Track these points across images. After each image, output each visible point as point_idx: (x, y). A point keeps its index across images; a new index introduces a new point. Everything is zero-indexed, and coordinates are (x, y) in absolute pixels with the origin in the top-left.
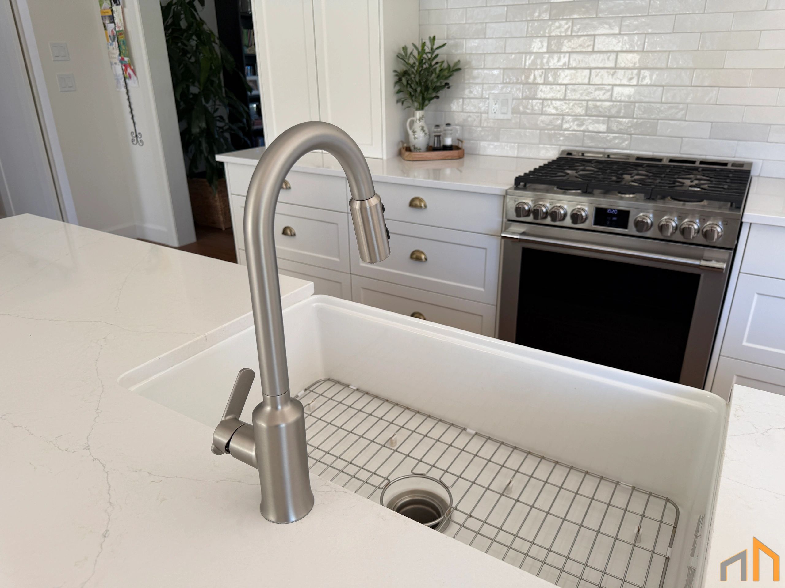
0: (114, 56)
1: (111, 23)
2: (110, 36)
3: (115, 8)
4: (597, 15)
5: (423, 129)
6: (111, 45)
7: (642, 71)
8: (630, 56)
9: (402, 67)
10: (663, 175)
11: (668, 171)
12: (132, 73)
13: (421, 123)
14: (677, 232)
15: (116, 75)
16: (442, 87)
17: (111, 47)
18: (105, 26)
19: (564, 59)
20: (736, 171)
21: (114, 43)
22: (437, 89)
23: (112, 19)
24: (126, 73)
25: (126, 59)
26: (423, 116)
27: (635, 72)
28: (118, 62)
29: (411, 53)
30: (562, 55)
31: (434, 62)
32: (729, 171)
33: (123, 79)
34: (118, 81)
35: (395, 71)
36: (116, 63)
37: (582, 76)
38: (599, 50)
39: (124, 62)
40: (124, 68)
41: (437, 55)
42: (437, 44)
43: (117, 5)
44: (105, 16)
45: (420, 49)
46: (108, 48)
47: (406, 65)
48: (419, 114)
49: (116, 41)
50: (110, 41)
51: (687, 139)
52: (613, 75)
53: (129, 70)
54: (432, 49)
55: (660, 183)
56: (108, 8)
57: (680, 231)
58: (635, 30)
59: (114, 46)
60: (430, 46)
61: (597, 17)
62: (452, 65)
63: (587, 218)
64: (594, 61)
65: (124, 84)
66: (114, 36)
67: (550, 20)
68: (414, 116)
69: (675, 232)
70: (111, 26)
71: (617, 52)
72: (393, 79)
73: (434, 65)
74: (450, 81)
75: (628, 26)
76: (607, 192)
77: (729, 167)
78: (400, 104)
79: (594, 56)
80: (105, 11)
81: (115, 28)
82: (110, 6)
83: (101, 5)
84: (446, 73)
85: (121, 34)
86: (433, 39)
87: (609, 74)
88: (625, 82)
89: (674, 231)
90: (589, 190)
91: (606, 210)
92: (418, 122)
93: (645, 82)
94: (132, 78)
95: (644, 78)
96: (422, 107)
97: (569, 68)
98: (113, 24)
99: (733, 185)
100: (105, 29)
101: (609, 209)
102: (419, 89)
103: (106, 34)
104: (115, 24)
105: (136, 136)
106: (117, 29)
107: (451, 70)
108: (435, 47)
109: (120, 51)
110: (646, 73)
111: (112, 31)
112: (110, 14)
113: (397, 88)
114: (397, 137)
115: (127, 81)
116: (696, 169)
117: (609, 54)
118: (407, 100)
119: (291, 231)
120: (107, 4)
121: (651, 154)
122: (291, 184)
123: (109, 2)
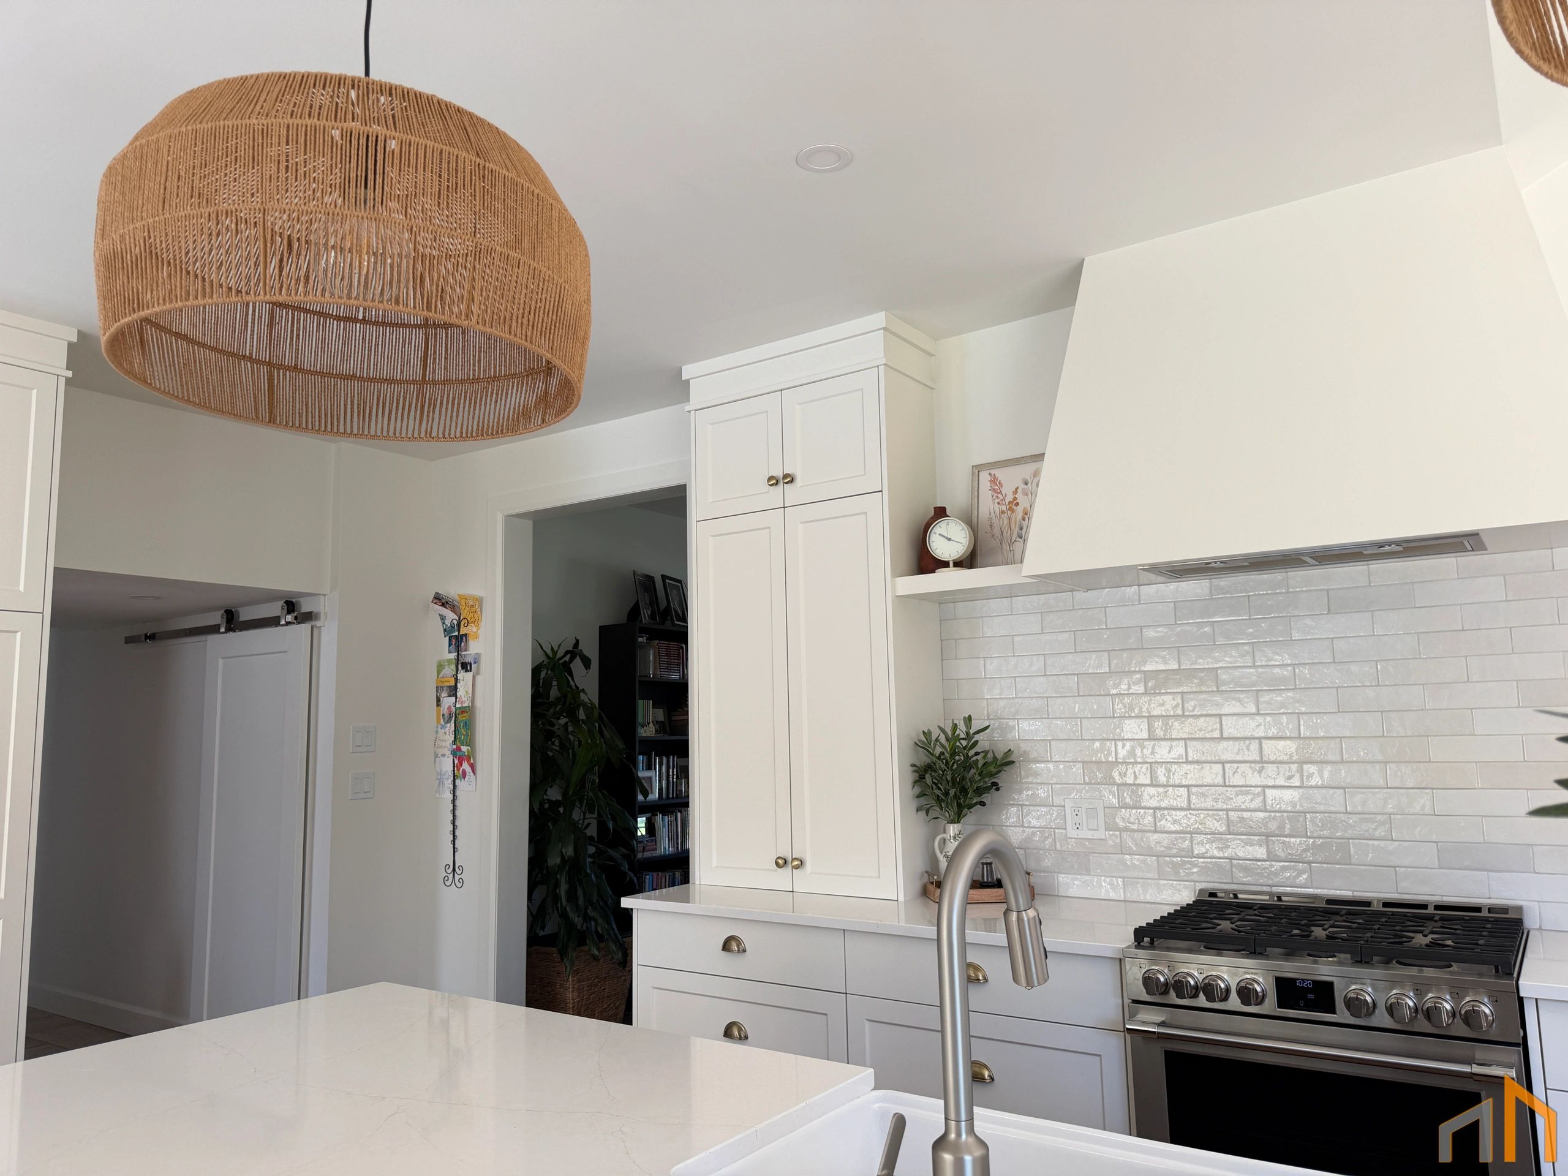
0: (443, 744)
1: (450, 696)
2: (443, 715)
3: (461, 675)
4: (1218, 688)
6: (443, 727)
7: (1305, 767)
8: (1281, 744)
9: (923, 759)
10: (1376, 927)
11: (1384, 920)
12: (468, 770)
14: (1419, 1016)
15: (440, 773)
16: (987, 789)
17: (441, 732)
18: (438, 700)
19: (1179, 750)
20: (1497, 920)
21: (448, 725)
22: (980, 791)
23: (453, 691)
24: (458, 770)
25: (464, 749)
26: (960, 831)
27: (1294, 767)
28: (448, 753)
29: (937, 740)
30: (1174, 743)
31: (971, 753)
32: (1486, 920)
33: (451, 779)
34: (441, 782)
35: (913, 765)
36: (443, 755)
37: (1211, 774)
38: (1231, 736)
40: (456, 761)
41: (976, 742)
42: (976, 726)
43: (467, 671)
44: (443, 687)
45: (950, 734)
46: (437, 732)
47: (931, 756)
48: (953, 829)
49: (453, 721)
50: (442, 722)
51: (1402, 870)
52: (1260, 772)
53: (465, 766)
54: (968, 734)
55: (1371, 937)
56: (451, 676)
57: (1424, 1015)
58: (1281, 708)
59: (447, 729)
60: (964, 729)
61: (1218, 691)
62: (999, 756)
63: (1264, 996)
64: (1226, 751)
65: (451, 786)
66: (450, 714)
67: (1146, 693)
68: (945, 831)
69: (1416, 1016)
71: (1260, 739)
72: (910, 777)
73: (972, 757)
74: (1001, 779)
75: (1269, 703)
76: (1291, 953)
77: (1485, 913)
78: (922, 814)
79: (1225, 744)
80: (443, 680)
81: (455, 703)
82: (454, 673)
83: (439, 672)
84: (992, 769)
85: (463, 712)
86: (968, 720)
87: (1254, 770)
88: (1281, 782)
89: (1414, 1015)
90: (1258, 950)
91: (1294, 980)
92: (952, 841)
93: (1313, 783)
94: (467, 777)
95: (1310, 776)
96: (957, 819)
97: (1187, 762)
98: (453, 698)
99: (1493, 940)
100: (439, 705)
101: (1298, 979)
102: (952, 792)
103: (438, 712)
104: (456, 699)
105: (454, 870)
106: (458, 705)
107: (998, 763)
108: (972, 731)
109: (455, 737)
110: (1313, 769)
111: (449, 707)
112: (452, 684)
113: (917, 790)
114: (920, 865)
115: (458, 782)
116: (1430, 918)
117: (1247, 742)
118: (933, 808)
119: (740, 1030)
120: (449, 670)
121: (1349, 893)
122: (747, 943)
123: (453, 667)
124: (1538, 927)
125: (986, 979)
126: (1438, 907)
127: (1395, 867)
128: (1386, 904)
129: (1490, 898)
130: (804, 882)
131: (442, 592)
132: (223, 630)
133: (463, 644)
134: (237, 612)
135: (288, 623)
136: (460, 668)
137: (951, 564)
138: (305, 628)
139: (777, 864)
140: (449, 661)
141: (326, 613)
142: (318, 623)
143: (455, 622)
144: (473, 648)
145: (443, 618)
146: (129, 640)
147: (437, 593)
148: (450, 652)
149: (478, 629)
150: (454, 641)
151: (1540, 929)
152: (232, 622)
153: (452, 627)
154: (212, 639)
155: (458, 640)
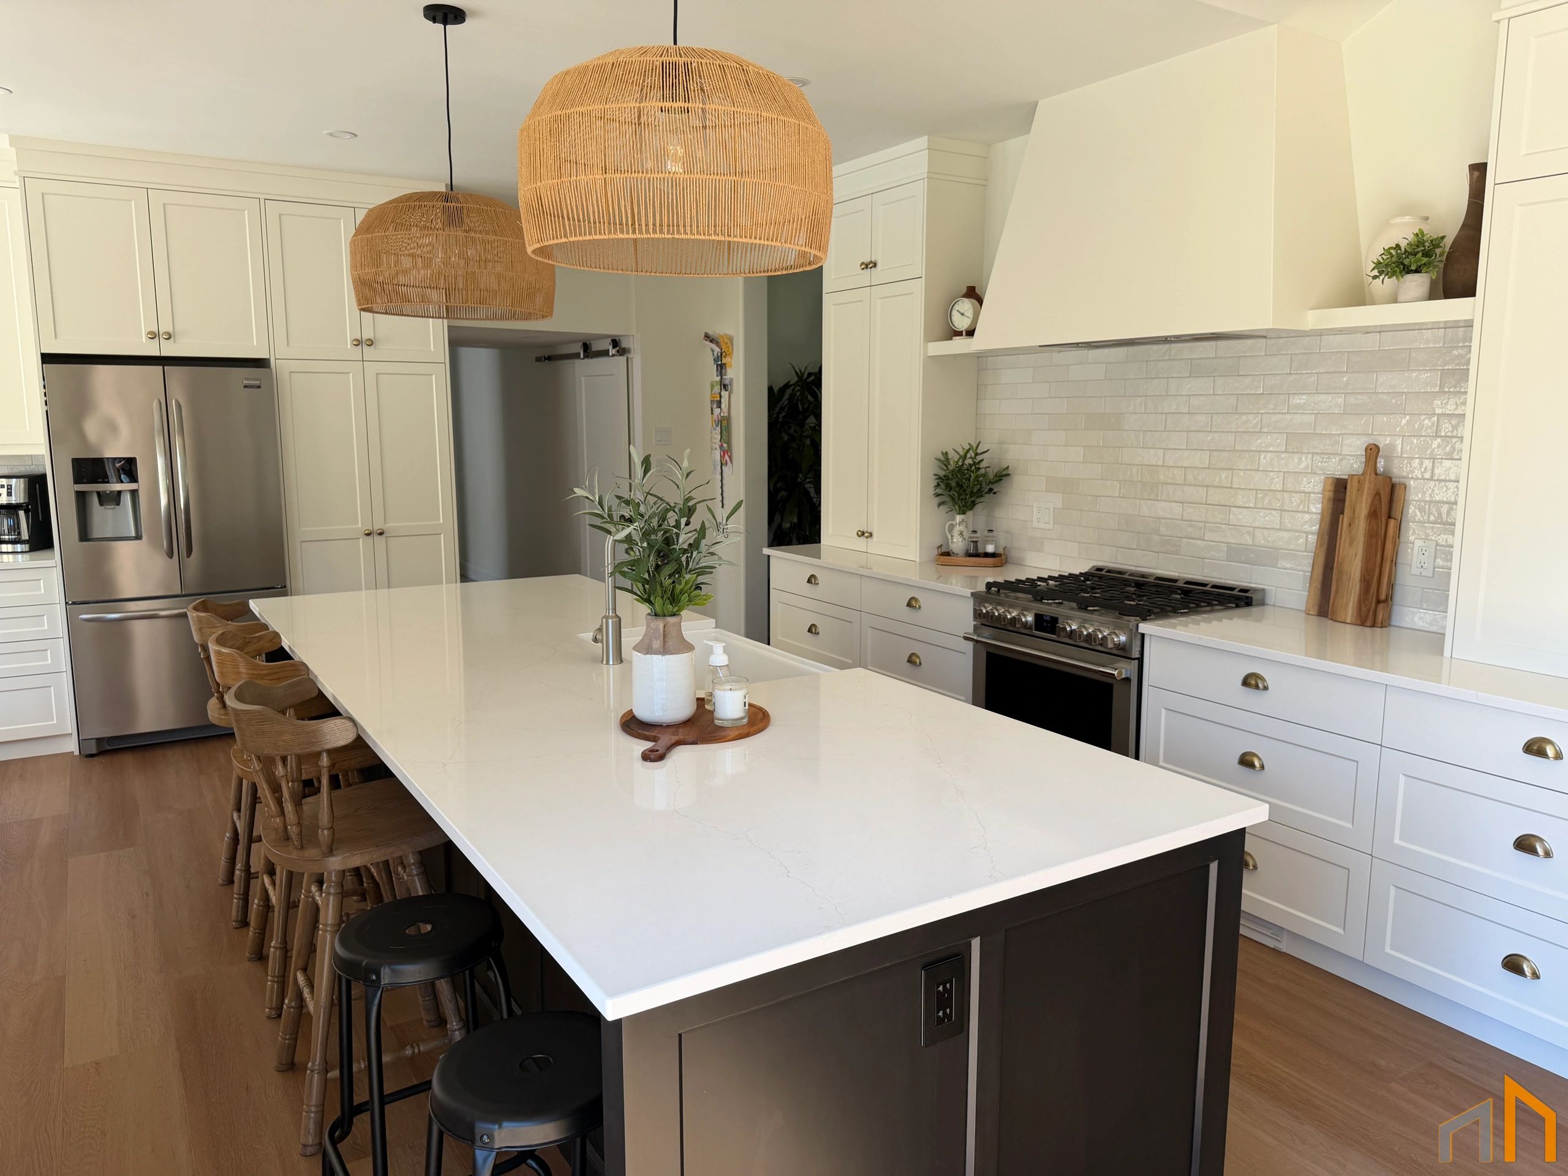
0: (715, 441)
1: (718, 407)
2: (715, 421)
3: (723, 393)
5: (961, 534)
6: (715, 429)
9: (943, 471)
12: (728, 460)
13: (962, 528)
15: (714, 461)
16: (987, 493)
17: (714, 432)
18: (712, 410)
21: (717, 428)
22: (980, 494)
23: (719, 406)
24: (723, 460)
25: (725, 445)
26: (963, 520)
28: (718, 447)
29: (952, 458)
33: (720, 465)
34: (715, 468)
36: (716, 449)
39: (722, 448)
40: (722, 454)
41: (982, 460)
42: (981, 449)
43: (726, 390)
44: (713, 401)
45: (962, 455)
46: (712, 433)
47: (947, 469)
48: (959, 518)
49: (719, 425)
50: (715, 426)
53: (727, 457)
54: (975, 454)
56: (718, 393)
59: (717, 431)
60: (973, 452)
62: (999, 470)
65: (720, 470)
66: (718, 421)
68: (954, 520)
69: (1086, 639)
70: (717, 411)
74: (997, 486)
78: (941, 507)
80: (714, 396)
81: (720, 413)
82: (719, 391)
83: (712, 390)
84: (992, 479)
85: (724, 420)
86: (978, 445)
90: (1045, 600)
92: (958, 526)
94: (728, 465)
96: (963, 512)
98: (719, 409)
100: (712, 414)
103: (712, 417)
104: (721, 409)
106: (722, 415)
107: (998, 476)
109: (721, 437)
111: (718, 415)
112: (719, 399)
113: (937, 491)
114: (936, 540)
115: (723, 467)
118: (947, 504)
119: (815, 630)
120: (717, 389)
121: (1177, 574)
122: (820, 580)
123: (719, 387)
124: (1272, 604)
125: (920, 607)
126: (1214, 586)
127: (1203, 558)
128: (1188, 583)
129: (1250, 583)
130: (873, 546)
131: (711, 333)
132: (582, 356)
133: (724, 371)
134: (590, 343)
135: (613, 355)
136: (722, 388)
137: (964, 333)
138: (623, 359)
139: (858, 534)
140: (717, 382)
141: (634, 349)
142: (630, 356)
143: (719, 354)
144: (730, 374)
145: (713, 351)
146: (538, 359)
147: (706, 333)
148: (717, 376)
149: (731, 360)
150: (719, 368)
151: (1274, 605)
152: (588, 350)
153: (718, 357)
154: (577, 361)
155: (721, 368)
